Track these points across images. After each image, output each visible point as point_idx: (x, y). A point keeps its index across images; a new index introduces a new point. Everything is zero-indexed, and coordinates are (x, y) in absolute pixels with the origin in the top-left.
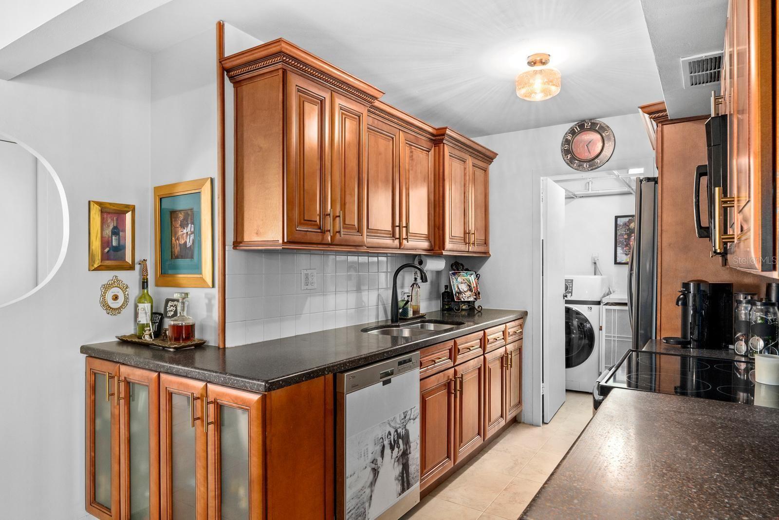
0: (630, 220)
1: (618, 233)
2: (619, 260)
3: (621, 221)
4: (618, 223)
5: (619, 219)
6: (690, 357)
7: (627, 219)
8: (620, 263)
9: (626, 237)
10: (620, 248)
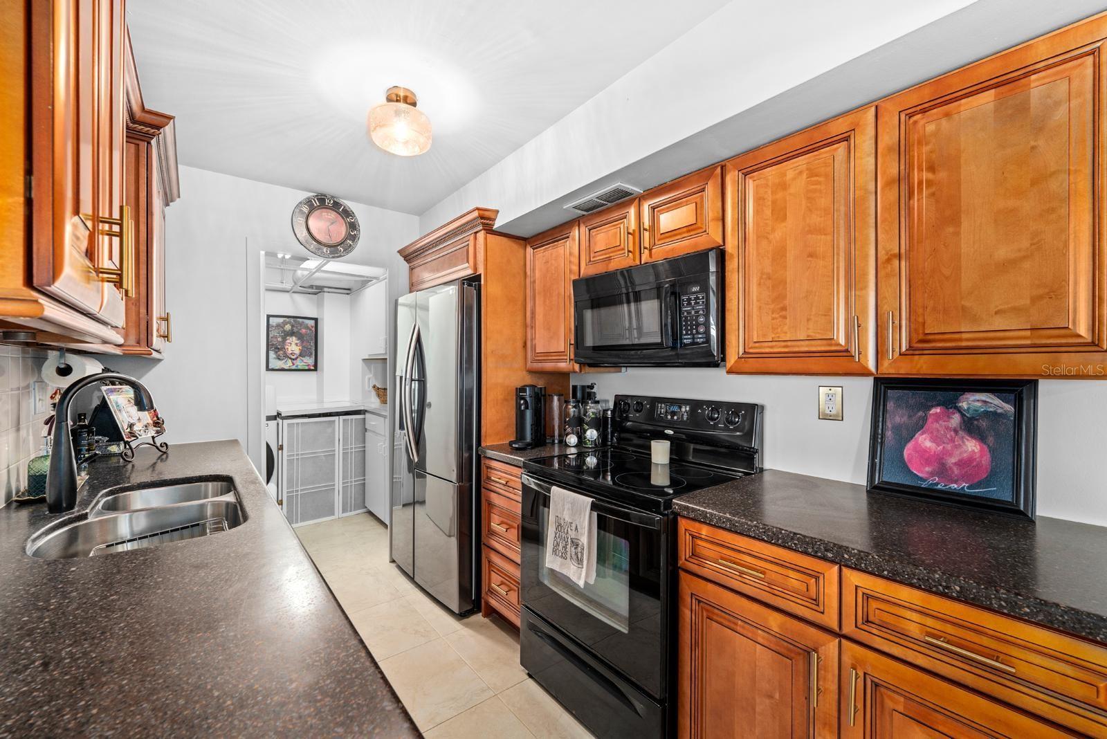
0: (284, 321)
1: (271, 336)
2: (271, 366)
3: (273, 321)
4: (271, 323)
5: (271, 319)
6: (553, 457)
7: (281, 320)
8: (273, 370)
9: (280, 339)
10: (273, 352)
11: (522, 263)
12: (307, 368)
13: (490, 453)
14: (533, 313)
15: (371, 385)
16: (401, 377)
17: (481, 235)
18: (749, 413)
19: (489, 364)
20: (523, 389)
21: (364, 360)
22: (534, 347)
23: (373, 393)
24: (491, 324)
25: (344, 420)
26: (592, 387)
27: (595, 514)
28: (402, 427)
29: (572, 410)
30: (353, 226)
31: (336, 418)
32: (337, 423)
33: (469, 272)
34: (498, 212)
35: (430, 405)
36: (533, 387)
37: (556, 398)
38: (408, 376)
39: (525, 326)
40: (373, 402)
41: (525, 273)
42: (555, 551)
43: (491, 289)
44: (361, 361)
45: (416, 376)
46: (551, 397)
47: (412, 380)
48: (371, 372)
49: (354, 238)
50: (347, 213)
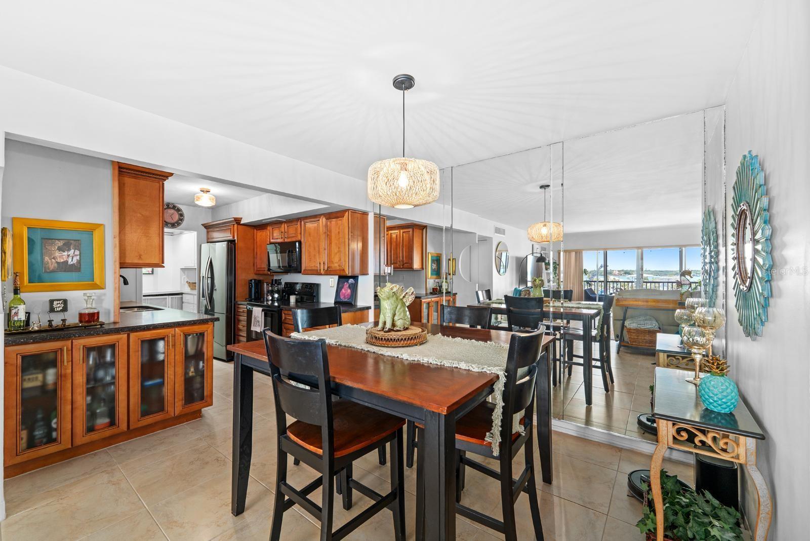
11: (253, 235)
12: (147, 273)
13: (239, 303)
14: (257, 253)
15: (185, 281)
16: (203, 277)
17: (236, 225)
18: (317, 286)
19: (239, 272)
20: (251, 280)
21: (181, 269)
22: (257, 266)
23: (187, 285)
24: (239, 257)
25: (171, 298)
26: (280, 280)
27: (263, 313)
28: (203, 296)
29: (270, 288)
30: (182, 215)
31: (167, 297)
32: (168, 299)
33: (231, 238)
34: (242, 218)
35: (216, 290)
36: (255, 280)
37: (265, 284)
38: (206, 276)
39: (254, 258)
40: (187, 289)
41: (254, 239)
42: (254, 325)
43: (240, 245)
44: (180, 270)
45: (210, 276)
46: (263, 283)
47: (208, 278)
48: (185, 274)
49: (182, 220)
50: (179, 210)
